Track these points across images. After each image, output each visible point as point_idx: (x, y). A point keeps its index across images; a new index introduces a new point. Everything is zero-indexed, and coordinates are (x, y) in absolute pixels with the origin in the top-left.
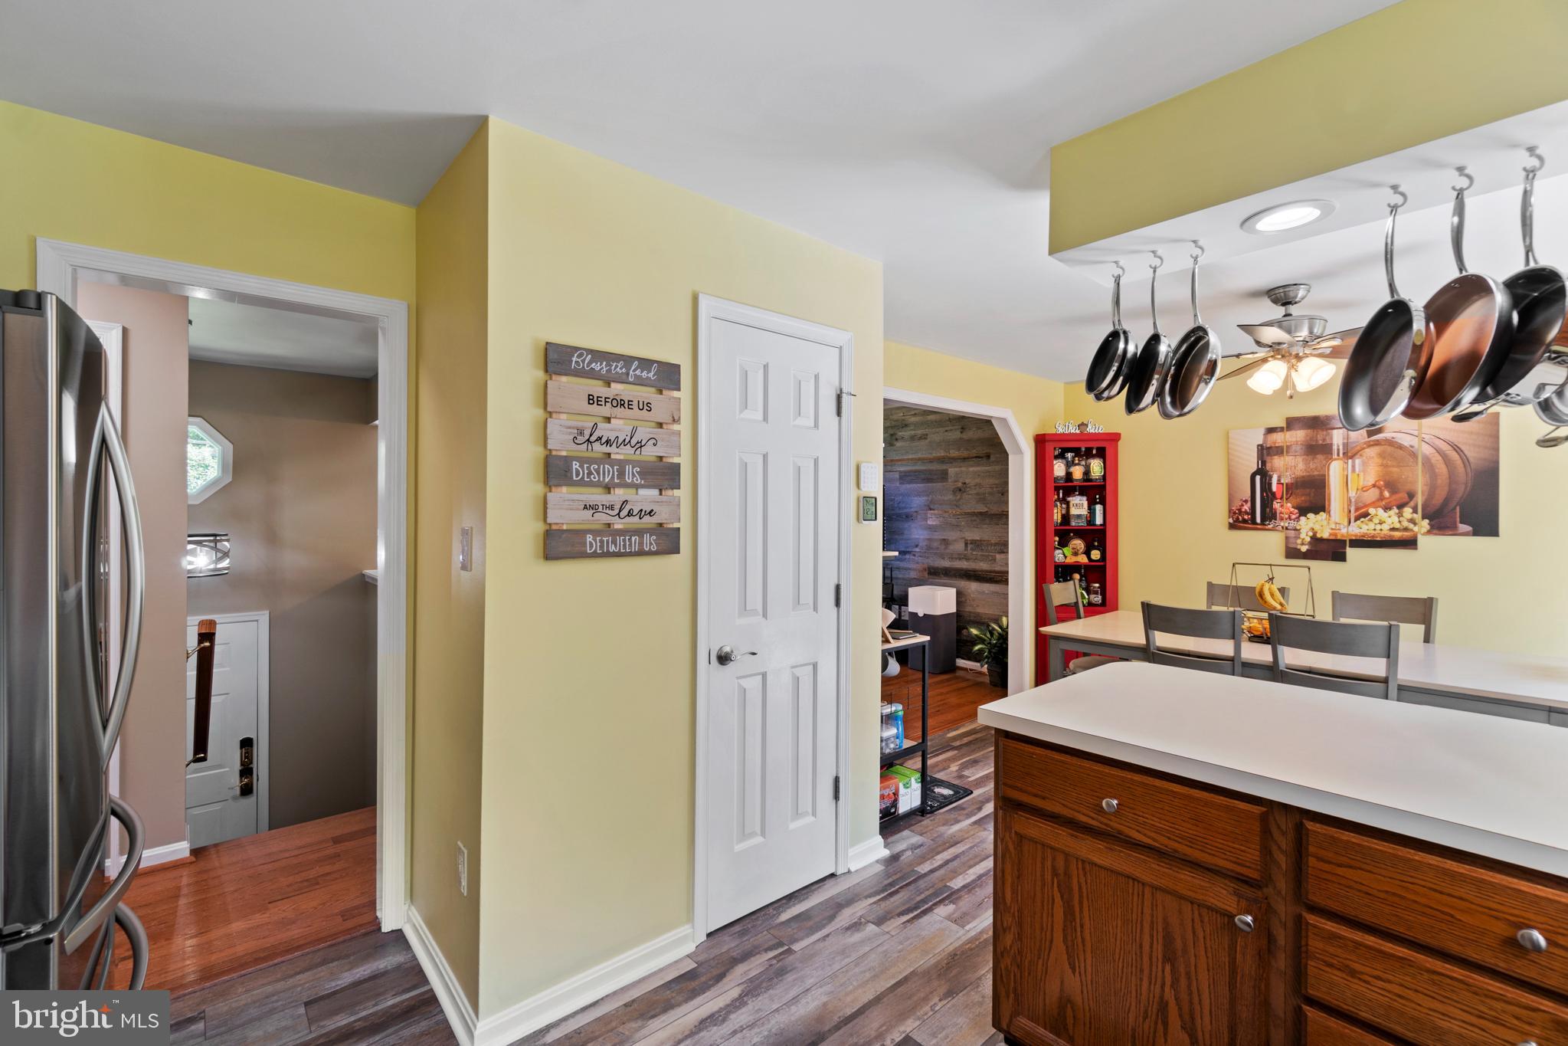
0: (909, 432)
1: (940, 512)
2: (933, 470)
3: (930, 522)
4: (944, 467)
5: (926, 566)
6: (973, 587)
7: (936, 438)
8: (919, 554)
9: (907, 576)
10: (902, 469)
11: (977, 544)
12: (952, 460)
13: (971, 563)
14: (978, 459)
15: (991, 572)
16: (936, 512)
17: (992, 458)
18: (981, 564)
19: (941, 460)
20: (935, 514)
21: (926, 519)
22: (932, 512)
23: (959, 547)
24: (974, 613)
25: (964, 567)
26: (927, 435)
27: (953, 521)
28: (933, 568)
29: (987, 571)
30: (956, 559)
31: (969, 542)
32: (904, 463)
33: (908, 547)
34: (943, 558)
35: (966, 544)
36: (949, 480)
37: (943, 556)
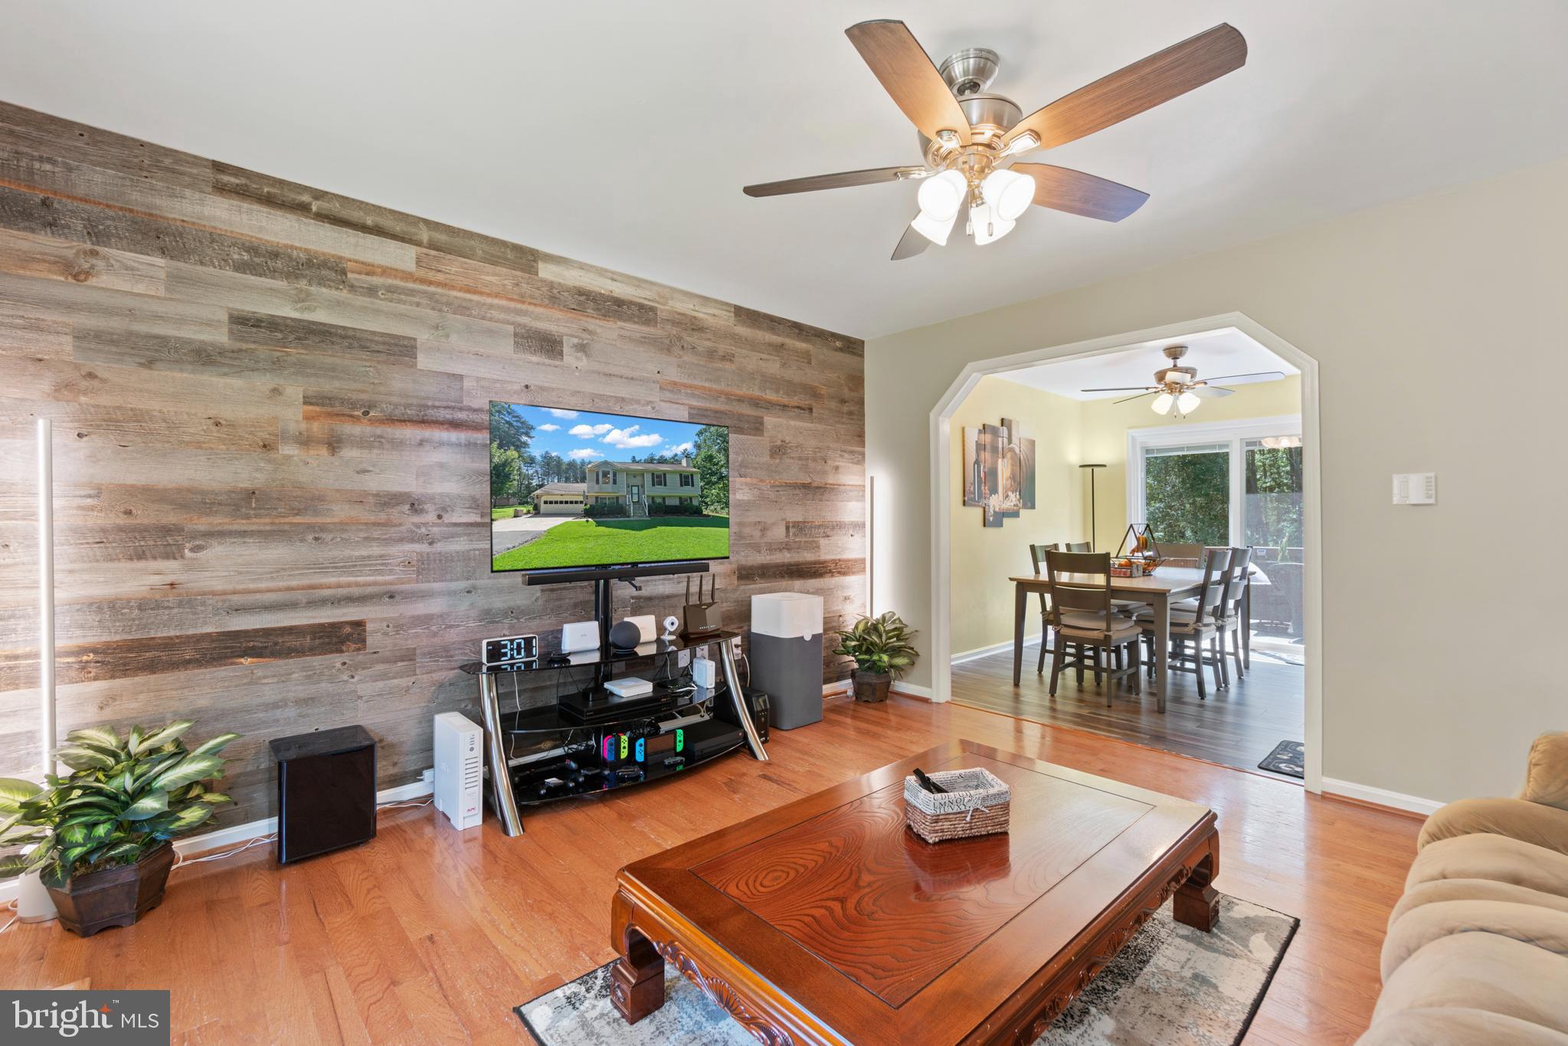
0: (704, 343)
1: (754, 481)
2: (743, 415)
3: (740, 496)
4: (758, 413)
5: (735, 566)
7: (749, 365)
10: (693, 402)
11: (800, 527)
12: (769, 405)
13: (793, 554)
15: (815, 562)
16: (748, 480)
17: (815, 412)
19: (755, 403)
20: (746, 484)
21: (734, 491)
22: (743, 479)
23: (778, 533)
25: (786, 561)
26: (734, 355)
27: (771, 494)
28: (745, 569)
29: (812, 563)
30: (776, 550)
31: (789, 525)
32: (696, 393)
34: (759, 552)
35: (787, 528)
36: (766, 434)
37: (757, 548)
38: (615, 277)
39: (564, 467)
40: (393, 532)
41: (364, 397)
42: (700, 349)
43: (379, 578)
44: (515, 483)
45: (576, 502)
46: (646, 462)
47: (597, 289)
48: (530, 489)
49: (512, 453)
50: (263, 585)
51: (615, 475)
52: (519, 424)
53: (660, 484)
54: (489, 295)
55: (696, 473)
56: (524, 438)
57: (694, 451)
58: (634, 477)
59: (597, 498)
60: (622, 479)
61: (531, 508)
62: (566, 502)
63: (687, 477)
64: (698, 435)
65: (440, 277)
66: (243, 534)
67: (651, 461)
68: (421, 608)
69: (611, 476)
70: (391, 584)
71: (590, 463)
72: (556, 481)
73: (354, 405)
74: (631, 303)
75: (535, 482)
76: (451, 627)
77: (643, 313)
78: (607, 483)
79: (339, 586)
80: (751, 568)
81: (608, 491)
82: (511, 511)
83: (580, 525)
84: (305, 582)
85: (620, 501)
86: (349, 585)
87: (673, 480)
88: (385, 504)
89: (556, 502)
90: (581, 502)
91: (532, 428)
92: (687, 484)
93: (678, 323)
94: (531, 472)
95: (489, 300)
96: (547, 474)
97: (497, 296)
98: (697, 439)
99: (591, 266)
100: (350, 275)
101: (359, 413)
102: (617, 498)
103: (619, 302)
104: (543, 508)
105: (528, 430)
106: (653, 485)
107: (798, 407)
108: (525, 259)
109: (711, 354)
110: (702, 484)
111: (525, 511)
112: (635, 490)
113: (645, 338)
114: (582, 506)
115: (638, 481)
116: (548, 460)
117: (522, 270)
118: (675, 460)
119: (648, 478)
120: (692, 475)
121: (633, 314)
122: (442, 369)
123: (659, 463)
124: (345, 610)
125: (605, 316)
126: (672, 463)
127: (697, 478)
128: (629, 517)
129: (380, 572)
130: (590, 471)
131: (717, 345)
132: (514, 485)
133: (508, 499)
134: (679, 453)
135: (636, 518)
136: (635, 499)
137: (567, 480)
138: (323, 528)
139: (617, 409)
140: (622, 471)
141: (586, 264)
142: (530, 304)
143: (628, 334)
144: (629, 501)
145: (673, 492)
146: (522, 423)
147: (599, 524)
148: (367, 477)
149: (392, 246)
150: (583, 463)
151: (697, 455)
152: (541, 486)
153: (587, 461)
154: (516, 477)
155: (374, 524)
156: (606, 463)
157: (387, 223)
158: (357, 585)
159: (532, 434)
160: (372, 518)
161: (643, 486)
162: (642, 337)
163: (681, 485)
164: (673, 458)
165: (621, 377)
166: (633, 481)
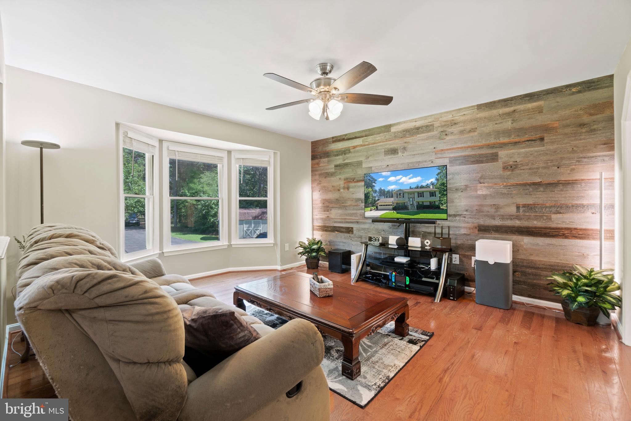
0: (458, 129)
1: (490, 185)
2: (482, 154)
3: (480, 192)
4: (494, 151)
5: (476, 225)
6: (526, 241)
7: (487, 130)
8: (469, 216)
9: (457, 232)
10: (452, 155)
11: (529, 207)
12: (503, 146)
13: (524, 222)
14: (530, 142)
15: (546, 228)
16: (486, 184)
17: (546, 140)
18: (535, 222)
19: (489, 146)
20: (485, 187)
21: (476, 190)
22: (482, 185)
23: (513, 210)
24: (527, 260)
25: (517, 225)
26: (476, 128)
27: (505, 191)
28: (483, 226)
29: (541, 228)
30: (507, 219)
31: (521, 206)
32: (453, 151)
33: (457, 212)
34: (494, 219)
35: (518, 208)
36: (499, 161)
37: (493, 217)
38: (416, 120)
39: (386, 193)
40: (358, 207)
41: (353, 177)
42: (455, 132)
43: (356, 218)
44: (371, 199)
45: (390, 205)
46: (415, 188)
47: (410, 127)
48: (375, 201)
49: (370, 189)
50: (338, 218)
51: (403, 194)
52: (372, 179)
53: (421, 196)
54: (378, 143)
55: (437, 191)
56: (374, 184)
57: (436, 182)
58: (411, 194)
59: (397, 203)
60: (406, 195)
61: (375, 207)
62: (387, 205)
63: (432, 193)
64: (437, 175)
65: (367, 143)
66: (336, 207)
67: (417, 187)
68: (363, 226)
69: (402, 195)
70: (358, 219)
71: (394, 190)
72: (383, 198)
73: (351, 179)
74: (423, 127)
75: (377, 199)
76: (369, 232)
77: (428, 128)
78: (400, 197)
79: (349, 219)
80: (488, 226)
81: (401, 200)
82: (369, 209)
83: (391, 213)
84: (344, 218)
85: (406, 204)
86: (351, 219)
87: (427, 195)
88: (357, 201)
89: (383, 205)
90: (392, 205)
91: (376, 180)
92: (433, 196)
93: (444, 126)
94: (375, 195)
95: (378, 144)
96: (380, 196)
97: (380, 142)
98: (437, 176)
99: (408, 121)
100: (351, 150)
101: (352, 181)
102: (404, 203)
103: (418, 128)
104: (379, 207)
105: (375, 181)
106: (418, 197)
107: (528, 141)
108: (388, 128)
109: (462, 132)
110: (440, 195)
111: (373, 208)
112: (411, 199)
113: (428, 137)
114: (392, 207)
115: (412, 196)
116: (381, 190)
117: (387, 132)
118: (427, 186)
119: (416, 195)
120: (435, 192)
121: (423, 130)
122: (367, 166)
123: (420, 188)
124: (350, 224)
125: (412, 135)
126: (426, 188)
127: (437, 193)
128: (409, 210)
129: (356, 217)
130: (395, 193)
131: (465, 127)
132: (370, 200)
133: (369, 205)
134: (429, 183)
135: (411, 211)
136: (411, 203)
137: (387, 197)
138: (347, 206)
139: (417, 166)
140: (406, 192)
141: (406, 121)
142: (389, 141)
143: (421, 138)
144: (409, 204)
145: (427, 200)
146: (373, 179)
147: (398, 213)
148: (353, 195)
149: (358, 140)
150: (392, 191)
151: (437, 183)
152: (378, 200)
153: (393, 190)
154: (371, 197)
155: (355, 206)
156: (400, 190)
157: (357, 135)
158: (352, 219)
159: (376, 182)
160: (354, 204)
161: (414, 198)
162: (427, 137)
163: (430, 197)
164: (427, 185)
165: (419, 154)
166: (410, 196)
